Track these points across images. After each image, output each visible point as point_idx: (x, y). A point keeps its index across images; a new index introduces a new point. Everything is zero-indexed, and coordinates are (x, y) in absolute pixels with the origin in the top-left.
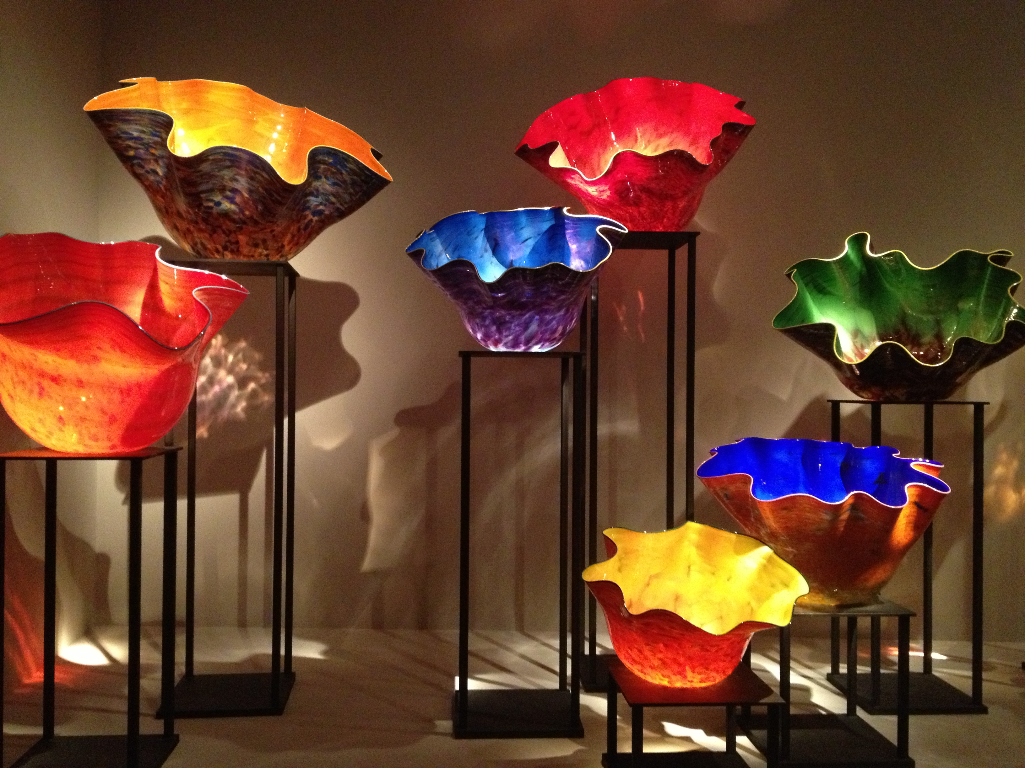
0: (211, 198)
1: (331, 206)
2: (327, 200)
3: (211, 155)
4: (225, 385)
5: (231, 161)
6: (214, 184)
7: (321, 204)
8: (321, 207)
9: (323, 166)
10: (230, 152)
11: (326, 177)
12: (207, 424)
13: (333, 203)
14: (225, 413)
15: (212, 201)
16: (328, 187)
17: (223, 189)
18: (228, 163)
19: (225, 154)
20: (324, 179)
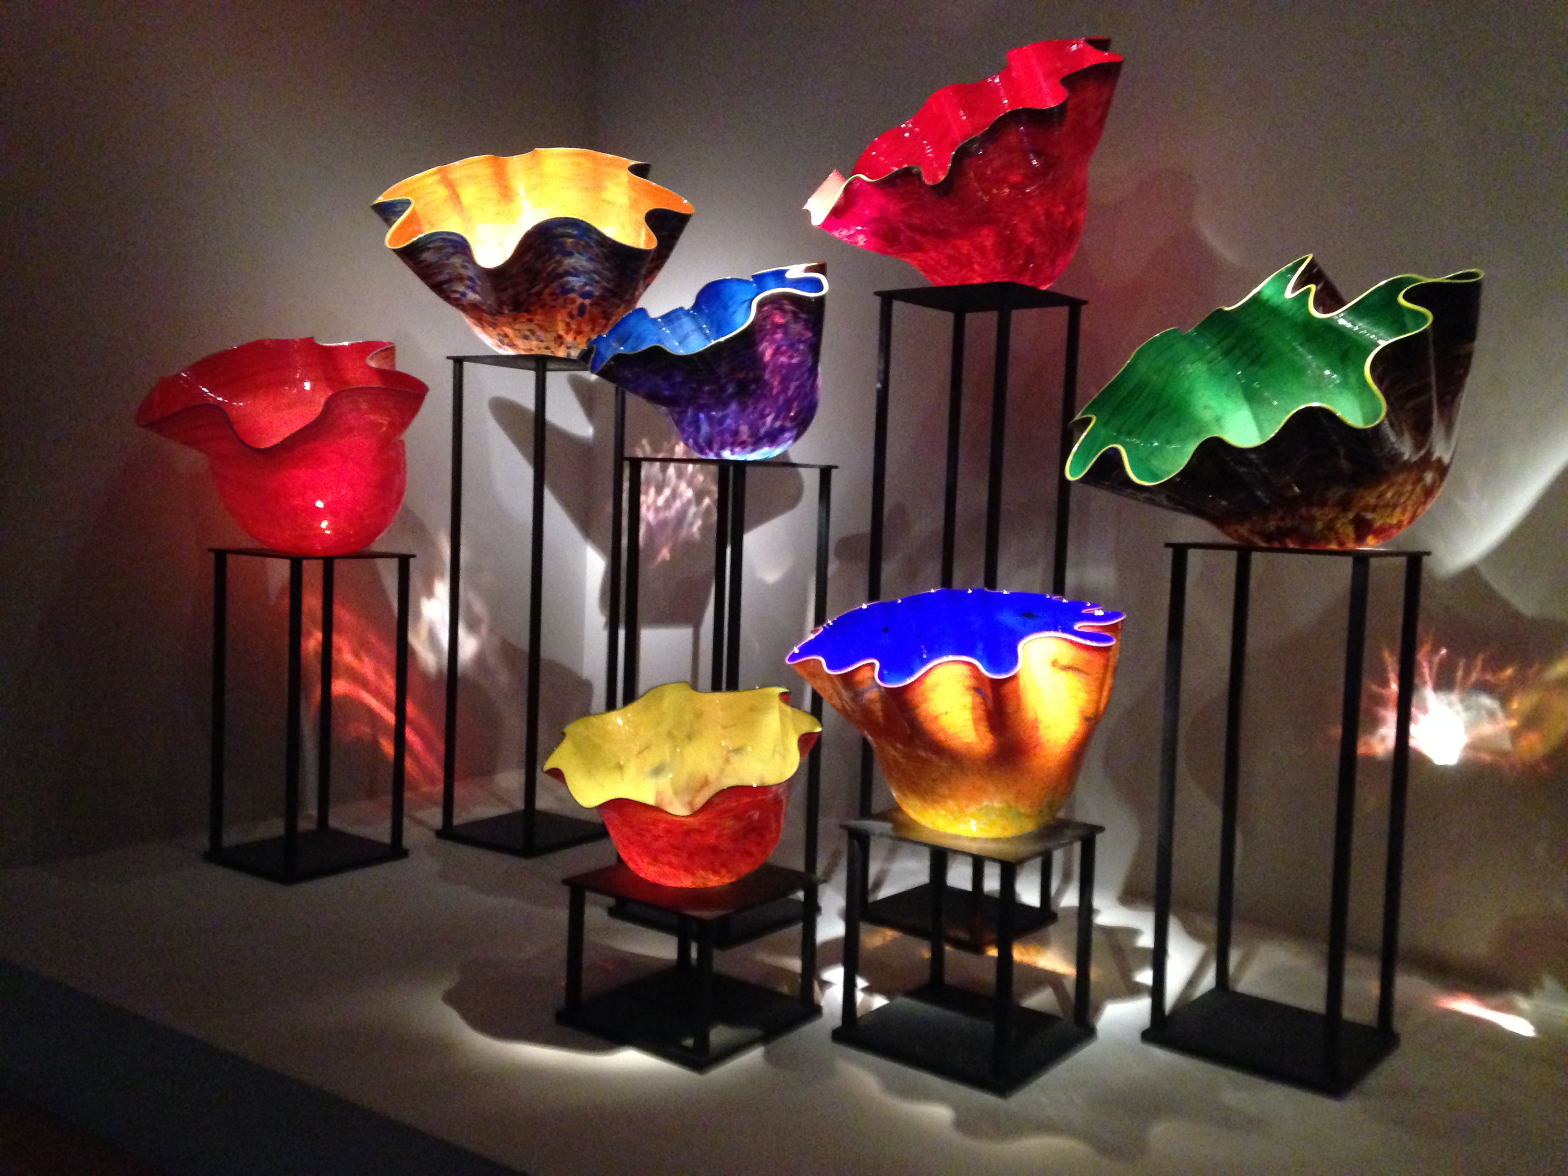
0: (454, 288)
1: (598, 285)
2: (592, 279)
3: (430, 243)
4: (685, 499)
5: (455, 247)
6: (449, 273)
7: (586, 284)
8: (588, 288)
9: (570, 240)
10: (447, 237)
11: (579, 253)
12: (670, 545)
13: (597, 282)
14: (683, 533)
15: (456, 292)
16: (585, 264)
17: (461, 278)
18: (451, 250)
19: (444, 240)
20: (577, 255)
